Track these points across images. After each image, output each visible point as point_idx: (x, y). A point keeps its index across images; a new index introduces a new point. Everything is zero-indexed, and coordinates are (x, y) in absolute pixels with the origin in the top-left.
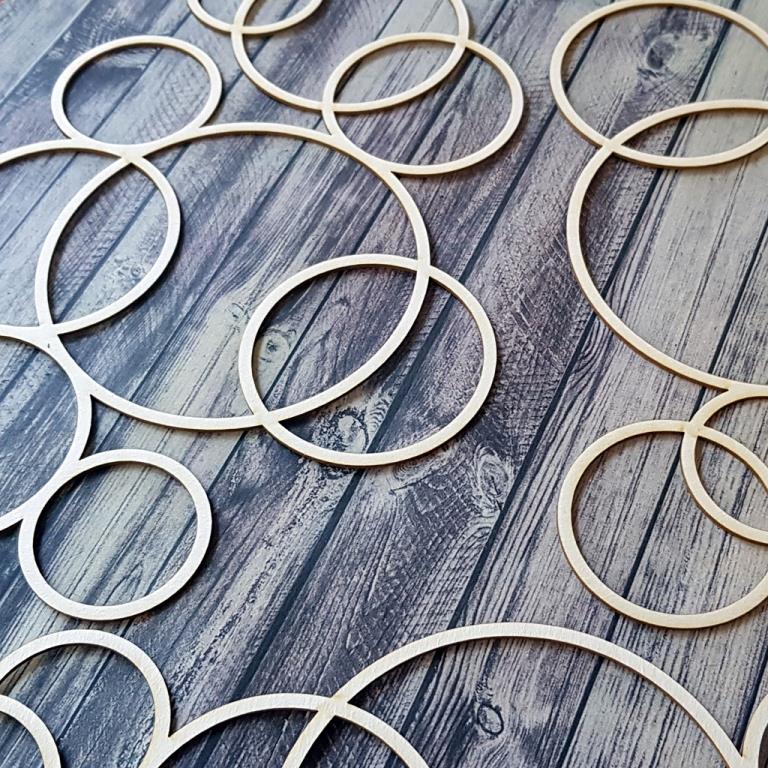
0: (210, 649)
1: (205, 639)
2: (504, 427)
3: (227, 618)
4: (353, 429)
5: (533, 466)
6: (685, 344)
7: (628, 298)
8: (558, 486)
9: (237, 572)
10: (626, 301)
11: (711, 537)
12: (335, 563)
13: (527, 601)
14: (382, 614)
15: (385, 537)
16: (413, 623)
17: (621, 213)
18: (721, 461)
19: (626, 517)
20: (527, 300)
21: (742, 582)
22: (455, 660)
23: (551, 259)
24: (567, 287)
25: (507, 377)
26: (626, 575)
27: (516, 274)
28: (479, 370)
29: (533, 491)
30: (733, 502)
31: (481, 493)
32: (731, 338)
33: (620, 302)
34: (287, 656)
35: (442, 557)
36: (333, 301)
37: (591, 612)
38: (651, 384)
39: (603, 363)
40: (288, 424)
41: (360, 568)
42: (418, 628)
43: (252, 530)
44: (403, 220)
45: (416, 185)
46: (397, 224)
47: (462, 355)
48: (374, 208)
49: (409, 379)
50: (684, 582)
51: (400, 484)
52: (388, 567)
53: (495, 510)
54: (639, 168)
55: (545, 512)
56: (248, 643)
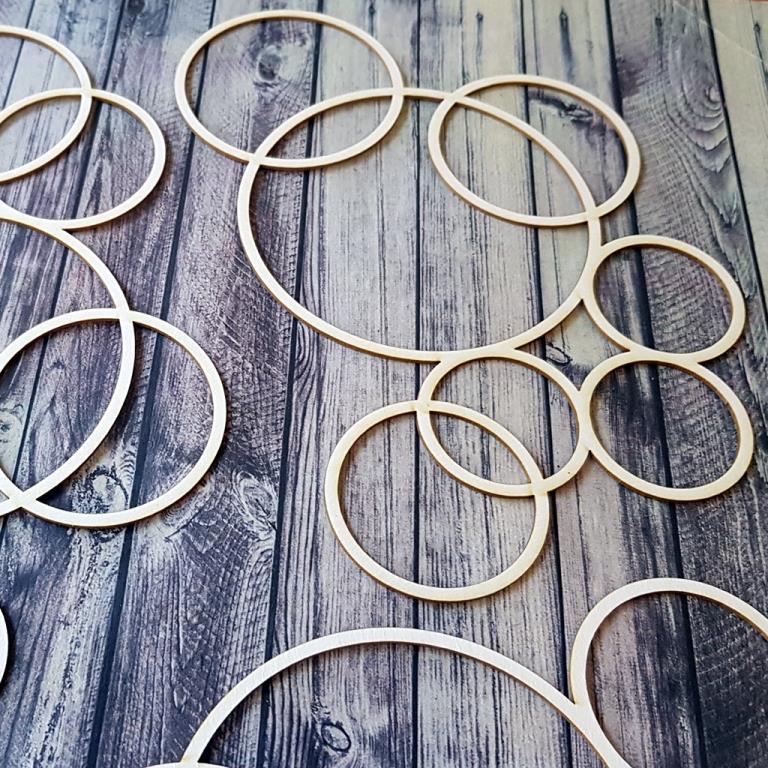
0: (44, 747)
1: (37, 738)
2: (251, 448)
3: (51, 711)
4: (109, 487)
5: (290, 479)
6: (386, 328)
7: (320, 297)
8: (320, 491)
9: (45, 660)
10: (320, 301)
11: (472, 503)
12: (137, 624)
13: (330, 610)
14: (198, 663)
15: (176, 587)
16: (231, 663)
17: (286, 219)
18: (457, 430)
19: (391, 505)
20: (229, 321)
21: (515, 538)
22: (282, 688)
23: (238, 278)
24: (262, 301)
25: (237, 399)
26: (410, 560)
27: (210, 299)
28: (208, 399)
29: (298, 503)
30: (480, 465)
31: (252, 518)
32: (425, 312)
33: (314, 302)
34: (122, 732)
35: (236, 590)
36: (48, 367)
37: (391, 605)
38: (369, 373)
39: (319, 364)
40: (45, 499)
41: (163, 623)
42: (237, 667)
43: (45, 614)
44: (88, 273)
45: (89, 236)
46: (83, 279)
47: (188, 388)
48: (57, 268)
49: (146, 425)
50: (464, 553)
51: (172, 530)
52: (189, 615)
53: (270, 531)
54: (287, 174)
55: (316, 520)
56: (80, 730)
